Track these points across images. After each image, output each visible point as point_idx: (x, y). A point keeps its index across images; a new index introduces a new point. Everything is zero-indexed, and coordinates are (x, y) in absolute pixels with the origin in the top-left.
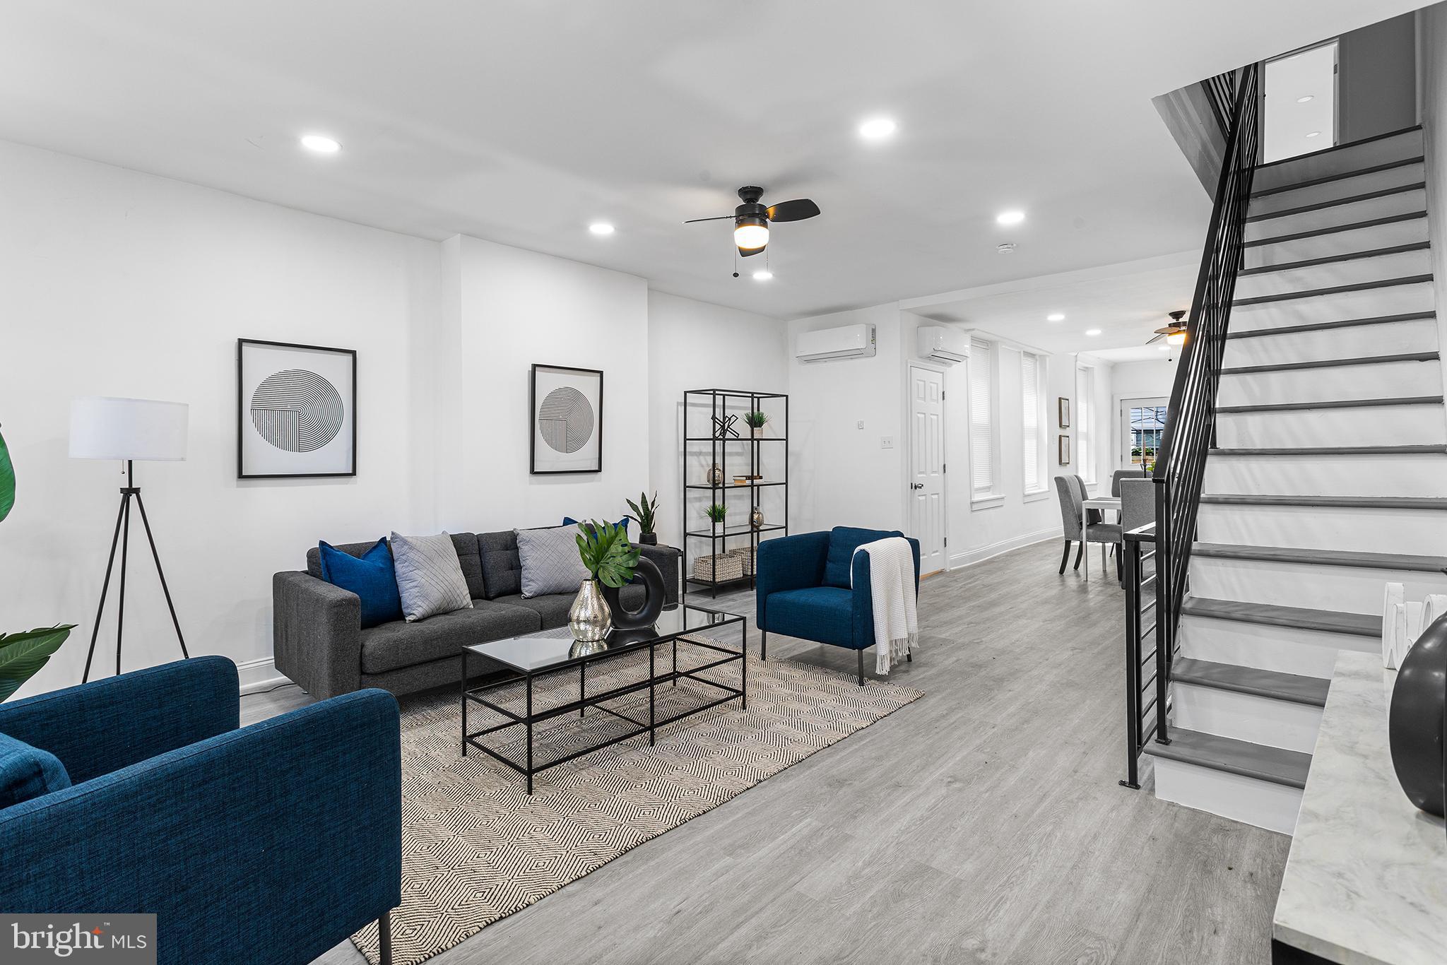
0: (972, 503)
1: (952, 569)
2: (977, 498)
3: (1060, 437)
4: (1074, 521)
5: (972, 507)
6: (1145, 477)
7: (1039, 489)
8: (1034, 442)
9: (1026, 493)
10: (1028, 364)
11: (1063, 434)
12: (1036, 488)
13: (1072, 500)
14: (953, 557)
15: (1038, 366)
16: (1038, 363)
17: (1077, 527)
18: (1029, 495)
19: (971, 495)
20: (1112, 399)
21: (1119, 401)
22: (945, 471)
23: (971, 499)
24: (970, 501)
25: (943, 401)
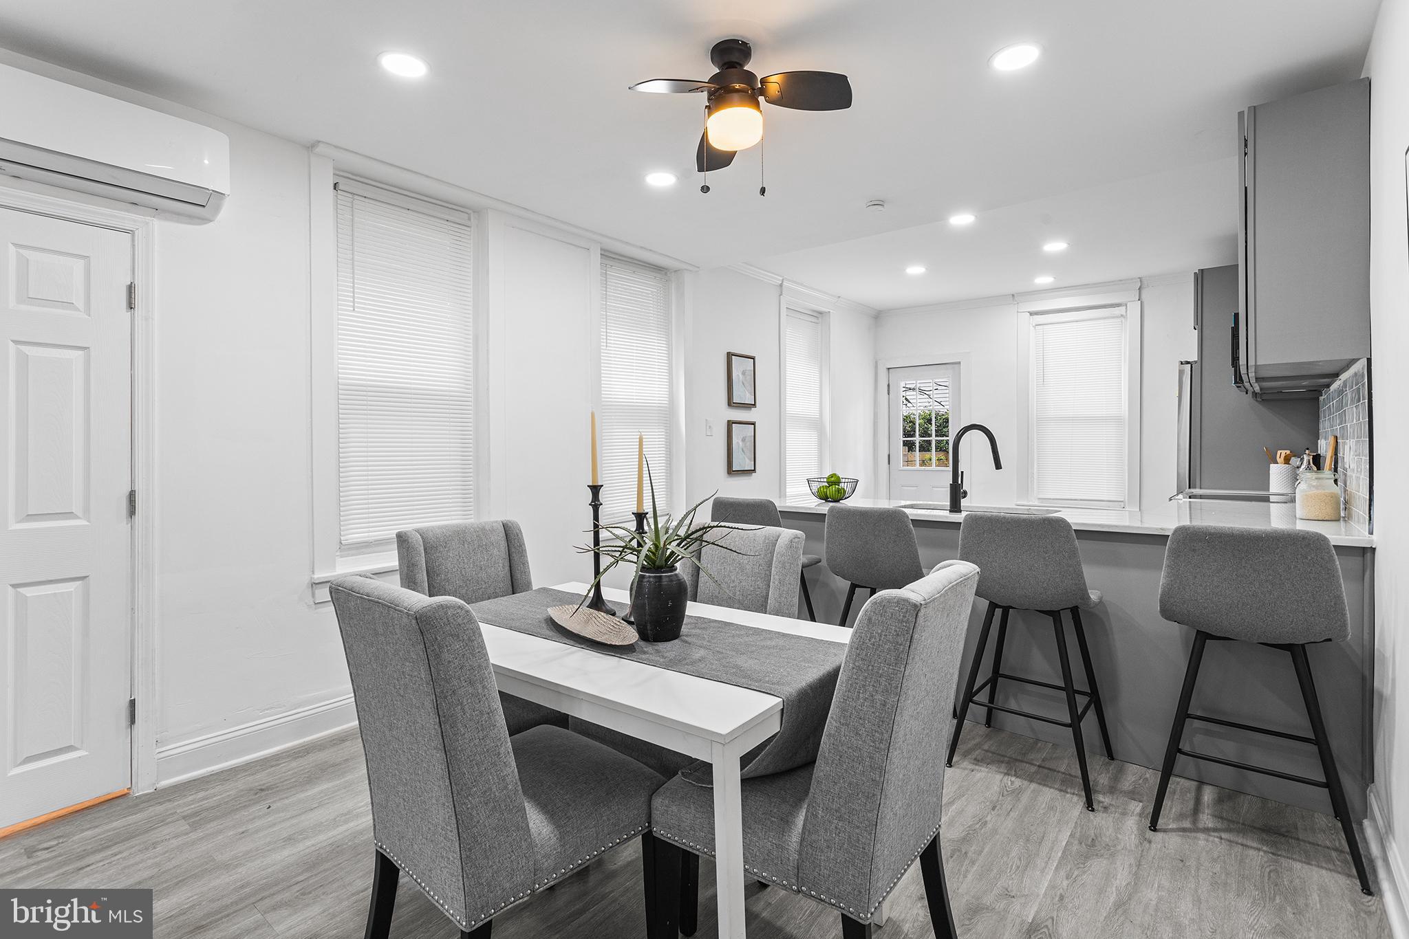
0: (315, 584)
1: (166, 783)
3: (730, 423)
5: (313, 595)
11: (736, 419)
14: (176, 748)
15: (672, 291)
16: (671, 282)
19: (313, 562)
20: (876, 367)
21: (886, 371)
22: (132, 511)
23: (313, 572)
24: (306, 580)
25: (127, 312)
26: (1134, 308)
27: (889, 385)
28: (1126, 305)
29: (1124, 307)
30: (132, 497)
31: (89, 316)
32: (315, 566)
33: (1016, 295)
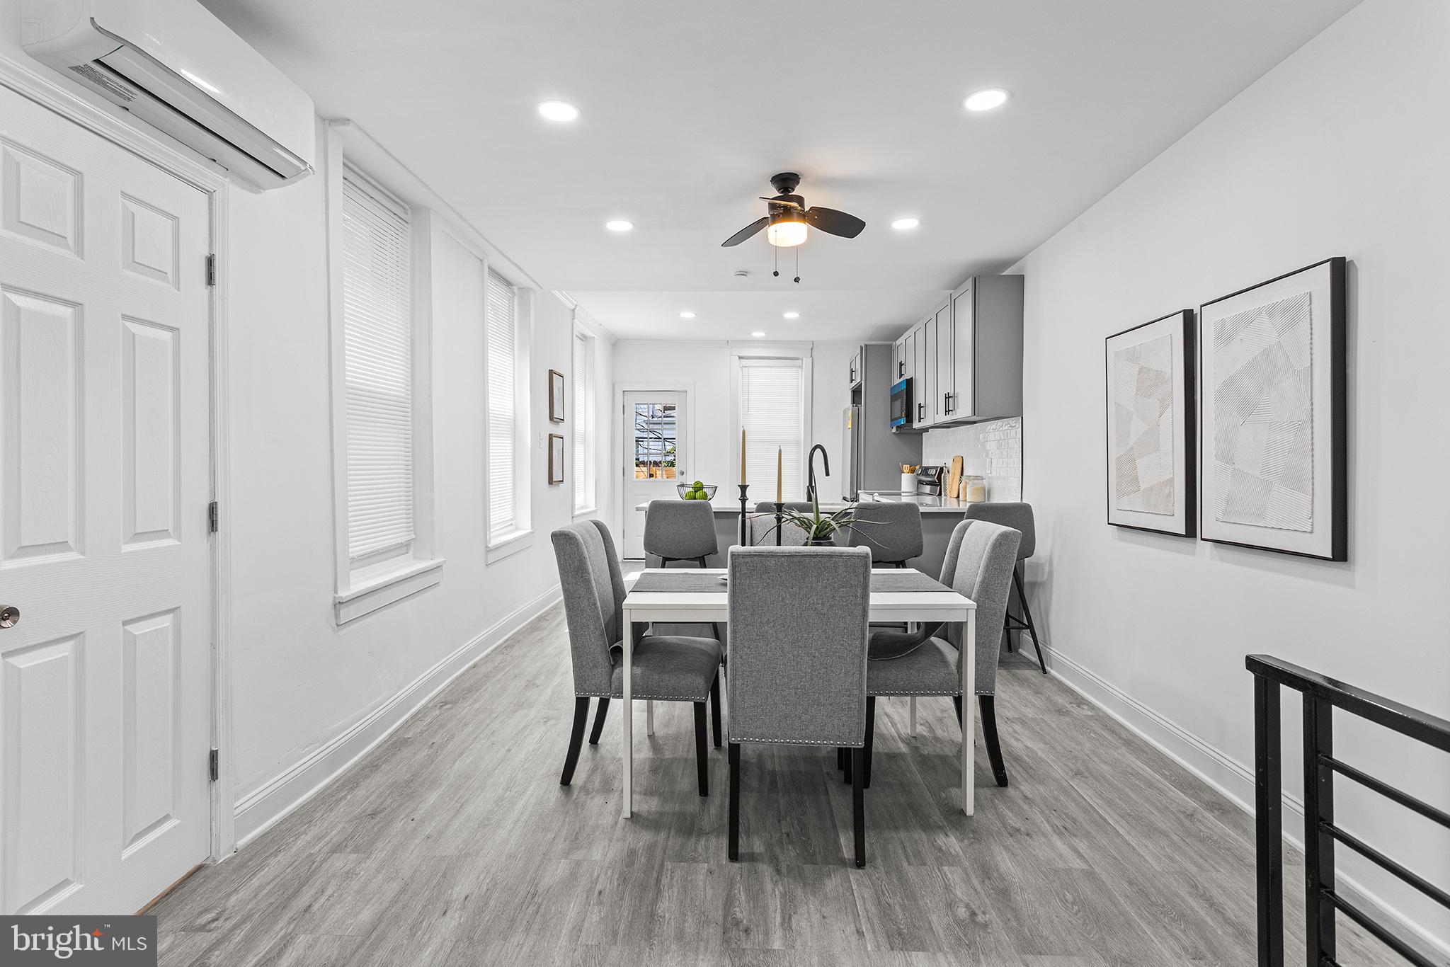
0: (339, 604)
1: (242, 843)
2: (359, 582)
3: (551, 436)
4: (598, 647)
5: (337, 616)
6: (779, 544)
7: (517, 529)
8: (508, 443)
9: (493, 543)
10: (496, 293)
11: (554, 433)
12: (512, 528)
13: (592, 593)
14: (247, 801)
15: (516, 307)
16: (516, 297)
17: (603, 660)
18: (497, 548)
19: (336, 580)
20: (613, 389)
21: (622, 393)
22: (213, 526)
23: (336, 592)
24: (330, 601)
25: (206, 288)
26: (807, 362)
27: (624, 406)
28: (802, 359)
29: (801, 361)
30: (212, 509)
31: (179, 290)
32: (339, 584)
33: (730, 342)
